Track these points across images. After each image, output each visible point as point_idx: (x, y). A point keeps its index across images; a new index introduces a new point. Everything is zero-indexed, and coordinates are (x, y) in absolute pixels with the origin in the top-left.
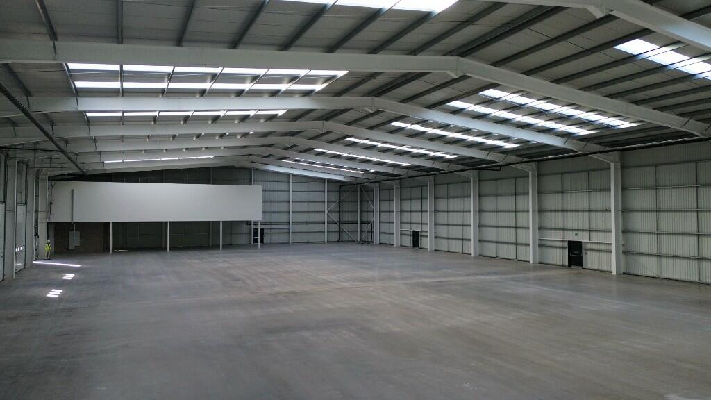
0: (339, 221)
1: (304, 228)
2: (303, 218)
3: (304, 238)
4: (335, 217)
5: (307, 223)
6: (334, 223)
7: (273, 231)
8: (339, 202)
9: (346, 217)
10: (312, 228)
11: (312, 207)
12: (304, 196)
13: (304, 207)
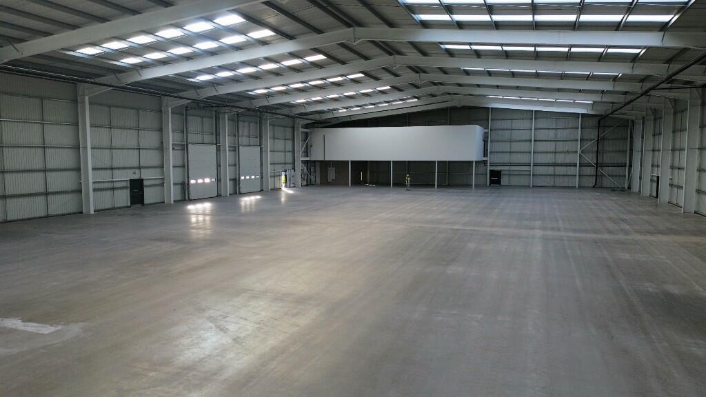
0: (597, 164)
1: (550, 170)
2: (549, 159)
3: (550, 181)
4: (590, 158)
5: (555, 165)
6: (589, 165)
7: (512, 173)
8: (598, 140)
9: (607, 158)
10: (560, 170)
11: (561, 147)
12: (551, 134)
13: (550, 147)
